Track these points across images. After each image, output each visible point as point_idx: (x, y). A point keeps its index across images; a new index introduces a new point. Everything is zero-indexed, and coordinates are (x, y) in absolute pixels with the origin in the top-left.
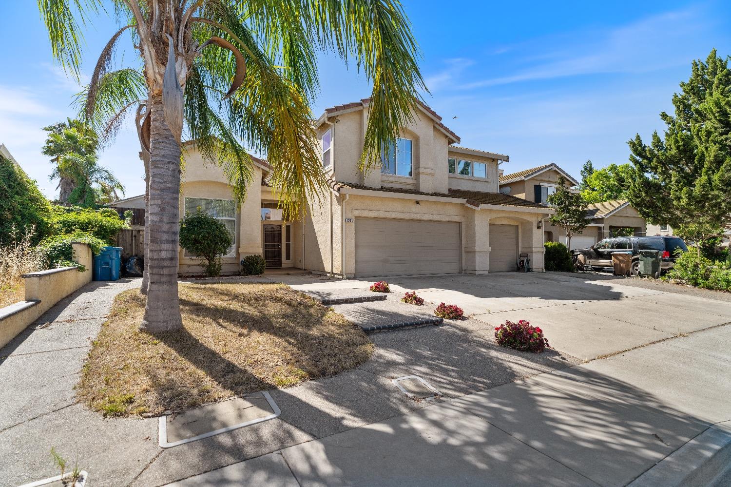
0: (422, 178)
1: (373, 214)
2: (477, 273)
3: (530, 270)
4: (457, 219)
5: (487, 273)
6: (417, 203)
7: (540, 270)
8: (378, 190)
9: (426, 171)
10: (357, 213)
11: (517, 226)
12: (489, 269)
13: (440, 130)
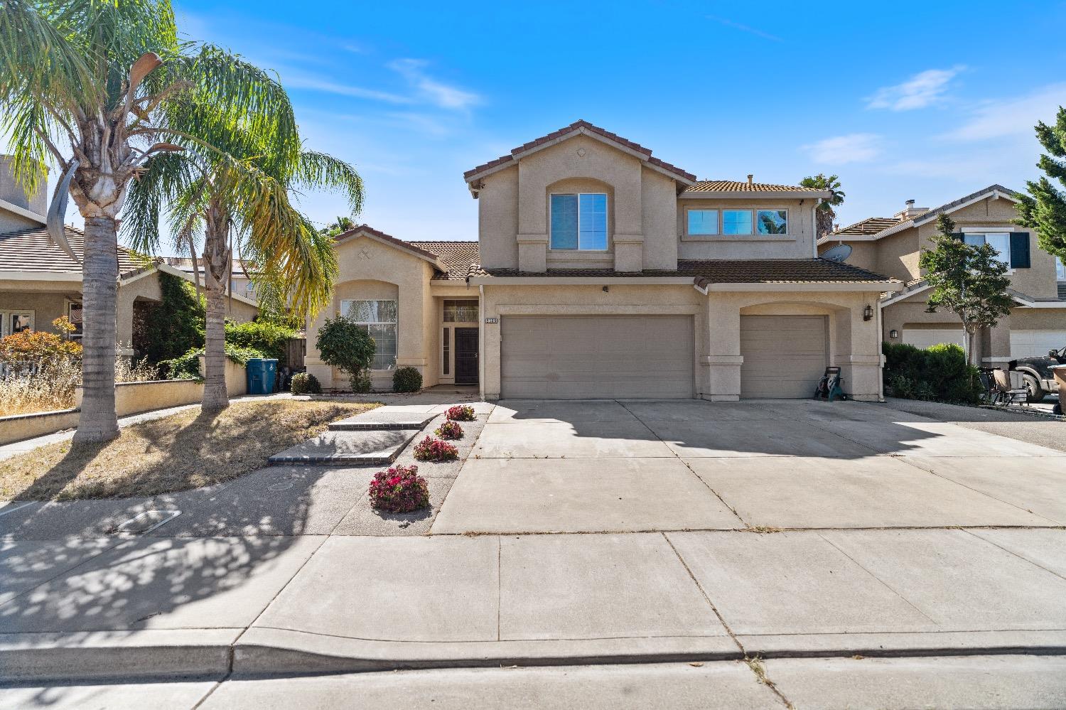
0: (619, 250)
1: (528, 310)
2: (713, 399)
3: (844, 396)
4: (684, 310)
5: (737, 398)
6: (605, 288)
7: (873, 398)
8: (542, 275)
9: (624, 238)
10: (504, 310)
11: (826, 317)
12: (739, 393)
13: (655, 171)
